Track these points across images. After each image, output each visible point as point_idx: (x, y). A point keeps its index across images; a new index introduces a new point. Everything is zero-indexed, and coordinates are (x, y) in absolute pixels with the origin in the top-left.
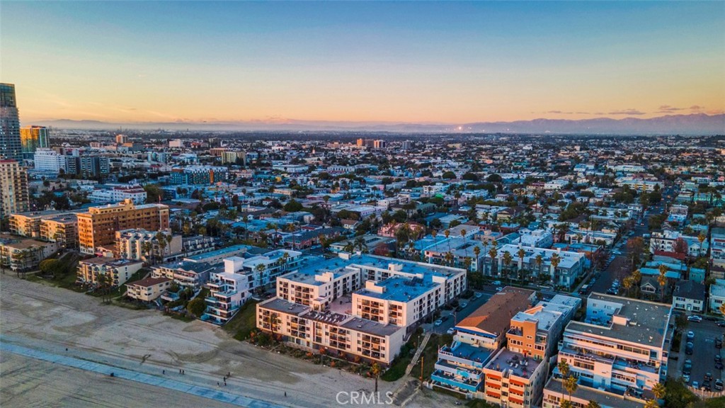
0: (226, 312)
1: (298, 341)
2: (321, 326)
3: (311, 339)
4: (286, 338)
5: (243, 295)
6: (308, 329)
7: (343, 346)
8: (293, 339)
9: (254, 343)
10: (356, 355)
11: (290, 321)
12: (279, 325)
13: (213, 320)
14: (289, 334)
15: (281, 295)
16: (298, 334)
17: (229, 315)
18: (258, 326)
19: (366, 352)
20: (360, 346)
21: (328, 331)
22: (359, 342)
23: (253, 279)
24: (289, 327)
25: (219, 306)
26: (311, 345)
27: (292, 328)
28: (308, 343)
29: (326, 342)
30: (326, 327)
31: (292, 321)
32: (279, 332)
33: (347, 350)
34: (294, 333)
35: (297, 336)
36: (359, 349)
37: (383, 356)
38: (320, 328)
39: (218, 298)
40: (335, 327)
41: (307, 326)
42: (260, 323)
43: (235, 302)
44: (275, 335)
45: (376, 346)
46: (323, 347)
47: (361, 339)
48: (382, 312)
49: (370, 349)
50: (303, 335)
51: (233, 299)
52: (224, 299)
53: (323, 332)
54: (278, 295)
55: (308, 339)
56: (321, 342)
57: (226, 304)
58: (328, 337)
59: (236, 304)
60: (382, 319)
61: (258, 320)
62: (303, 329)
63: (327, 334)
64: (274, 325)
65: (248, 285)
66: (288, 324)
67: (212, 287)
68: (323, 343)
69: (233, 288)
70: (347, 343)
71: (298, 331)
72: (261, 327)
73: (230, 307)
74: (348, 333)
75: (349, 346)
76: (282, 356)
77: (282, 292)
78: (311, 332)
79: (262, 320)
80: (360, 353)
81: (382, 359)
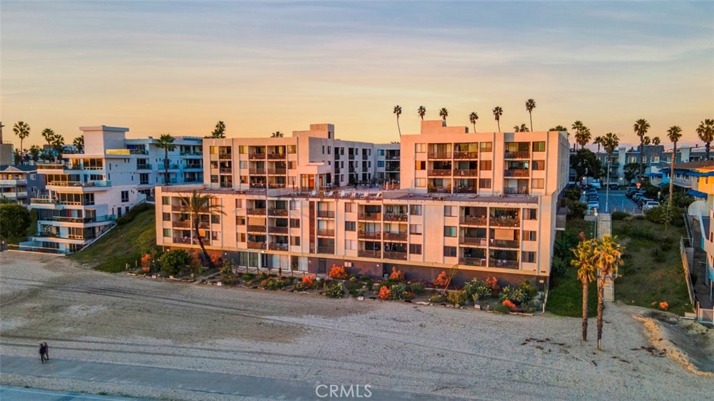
0: (81, 225)
1: (267, 261)
2: (332, 208)
3: (303, 250)
4: (236, 258)
5: (125, 196)
6: (296, 223)
7: (397, 250)
8: (254, 256)
9: (150, 273)
10: (440, 270)
11: (243, 213)
12: (214, 227)
13: (52, 248)
14: (243, 246)
15: (214, 179)
16: (267, 242)
17: (89, 233)
18: (159, 242)
19: (472, 255)
20: (454, 242)
21: (353, 216)
22: (447, 231)
23: (149, 167)
24: (243, 229)
25: (65, 214)
26: (304, 265)
27: (251, 228)
28: (295, 261)
29: (347, 248)
30: (348, 208)
31: (250, 211)
32: (215, 245)
33: (413, 260)
34: (257, 240)
35: (263, 247)
36: (449, 251)
37: (531, 257)
38: (328, 215)
39: (65, 198)
40: (372, 203)
41: (292, 215)
42: (165, 233)
43: (106, 206)
44: (205, 257)
45: (504, 233)
46: (340, 262)
47: (454, 222)
48: (488, 165)
49: (485, 245)
50: (281, 243)
51: (98, 199)
52: (77, 197)
53: (337, 226)
54: (207, 180)
55: (294, 250)
56: (332, 252)
57: (82, 208)
58: (353, 236)
59: (110, 213)
60: (485, 183)
61: (160, 224)
62: (281, 225)
63: (349, 226)
64: (202, 232)
65: (137, 178)
66: (240, 221)
67: (50, 178)
68: (340, 252)
69: (100, 177)
70: (413, 240)
71: (266, 234)
72: (169, 241)
73: (90, 218)
74: (414, 211)
75: (417, 249)
76: (231, 290)
77: (217, 172)
78: (303, 232)
79: (169, 225)
80: (452, 262)
81: (526, 268)
